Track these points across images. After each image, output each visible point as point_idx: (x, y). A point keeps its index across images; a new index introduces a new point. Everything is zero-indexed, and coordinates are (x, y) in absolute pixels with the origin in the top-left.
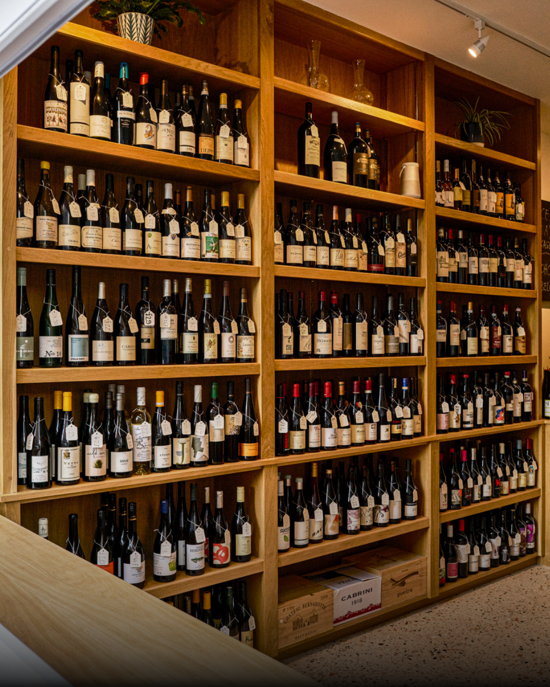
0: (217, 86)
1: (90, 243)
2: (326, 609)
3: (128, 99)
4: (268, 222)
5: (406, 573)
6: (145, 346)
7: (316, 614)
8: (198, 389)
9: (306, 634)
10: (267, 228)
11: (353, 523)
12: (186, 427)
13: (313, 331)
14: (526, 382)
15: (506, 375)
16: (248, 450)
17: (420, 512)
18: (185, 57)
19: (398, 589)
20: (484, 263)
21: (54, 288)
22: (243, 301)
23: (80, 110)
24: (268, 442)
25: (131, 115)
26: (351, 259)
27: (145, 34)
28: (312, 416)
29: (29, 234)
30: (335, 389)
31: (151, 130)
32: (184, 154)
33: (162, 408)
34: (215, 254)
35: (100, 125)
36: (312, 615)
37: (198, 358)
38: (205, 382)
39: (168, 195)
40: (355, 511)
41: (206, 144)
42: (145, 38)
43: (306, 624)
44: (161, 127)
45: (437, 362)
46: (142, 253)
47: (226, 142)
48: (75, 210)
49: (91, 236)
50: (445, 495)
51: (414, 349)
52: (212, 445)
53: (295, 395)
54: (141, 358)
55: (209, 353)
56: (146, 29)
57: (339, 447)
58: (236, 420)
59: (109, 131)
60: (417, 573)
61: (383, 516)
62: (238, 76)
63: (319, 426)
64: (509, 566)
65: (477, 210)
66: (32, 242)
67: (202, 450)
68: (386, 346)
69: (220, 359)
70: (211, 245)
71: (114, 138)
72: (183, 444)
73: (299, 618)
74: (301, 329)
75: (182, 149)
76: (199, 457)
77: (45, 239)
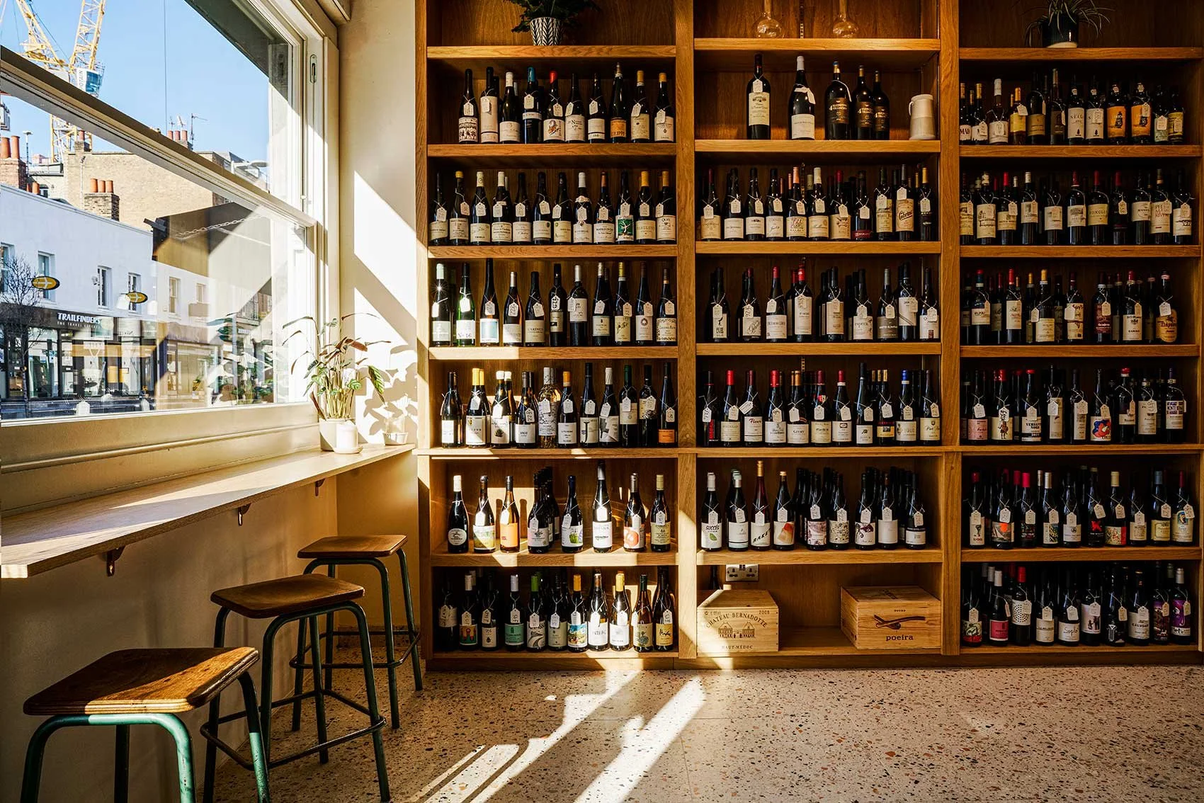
0: (630, 66)
1: (497, 237)
2: (767, 626)
3: (529, 102)
4: (686, 196)
5: (902, 614)
6: (555, 329)
7: (751, 628)
8: (608, 371)
9: (738, 647)
10: (686, 203)
11: (813, 537)
12: (590, 407)
13: (760, 312)
14: (1173, 385)
15: (1125, 373)
16: (664, 436)
17: (932, 541)
18: (585, 47)
19: (888, 630)
20: (1075, 212)
21: (468, 279)
22: (665, 282)
23: (488, 120)
24: (688, 430)
25: (535, 115)
26: (815, 227)
27: (548, 35)
28: (748, 406)
29: (444, 235)
30: (786, 379)
31: (555, 125)
32: (594, 141)
33: (568, 387)
34: (626, 236)
35: (508, 130)
36: (746, 628)
37: (608, 340)
38: (615, 364)
39: (581, 184)
40: (815, 523)
41: (617, 127)
42: (548, 40)
43: (737, 635)
44: (568, 119)
45: (961, 351)
46: (549, 242)
47: (638, 121)
48: (480, 210)
49: (498, 231)
50: (979, 527)
51: (924, 334)
52: (621, 428)
53: (729, 383)
54: (549, 340)
55: (621, 335)
56: (548, 30)
57: (786, 445)
58: (648, 405)
59: (515, 133)
60: (923, 618)
61: (862, 536)
62: (648, 50)
63: (759, 418)
64: (1122, 650)
65: (1062, 139)
66: (446, 241)
67: (607, 431)
68: (875, 330)
69: (633, 342)
70: (622, 228)
71: (521, 141)
72: (586, 423)
73: (728, 627)
74: (745, 310)
75: (591, 137)
76: (605, 438)
77: (457, 238)
